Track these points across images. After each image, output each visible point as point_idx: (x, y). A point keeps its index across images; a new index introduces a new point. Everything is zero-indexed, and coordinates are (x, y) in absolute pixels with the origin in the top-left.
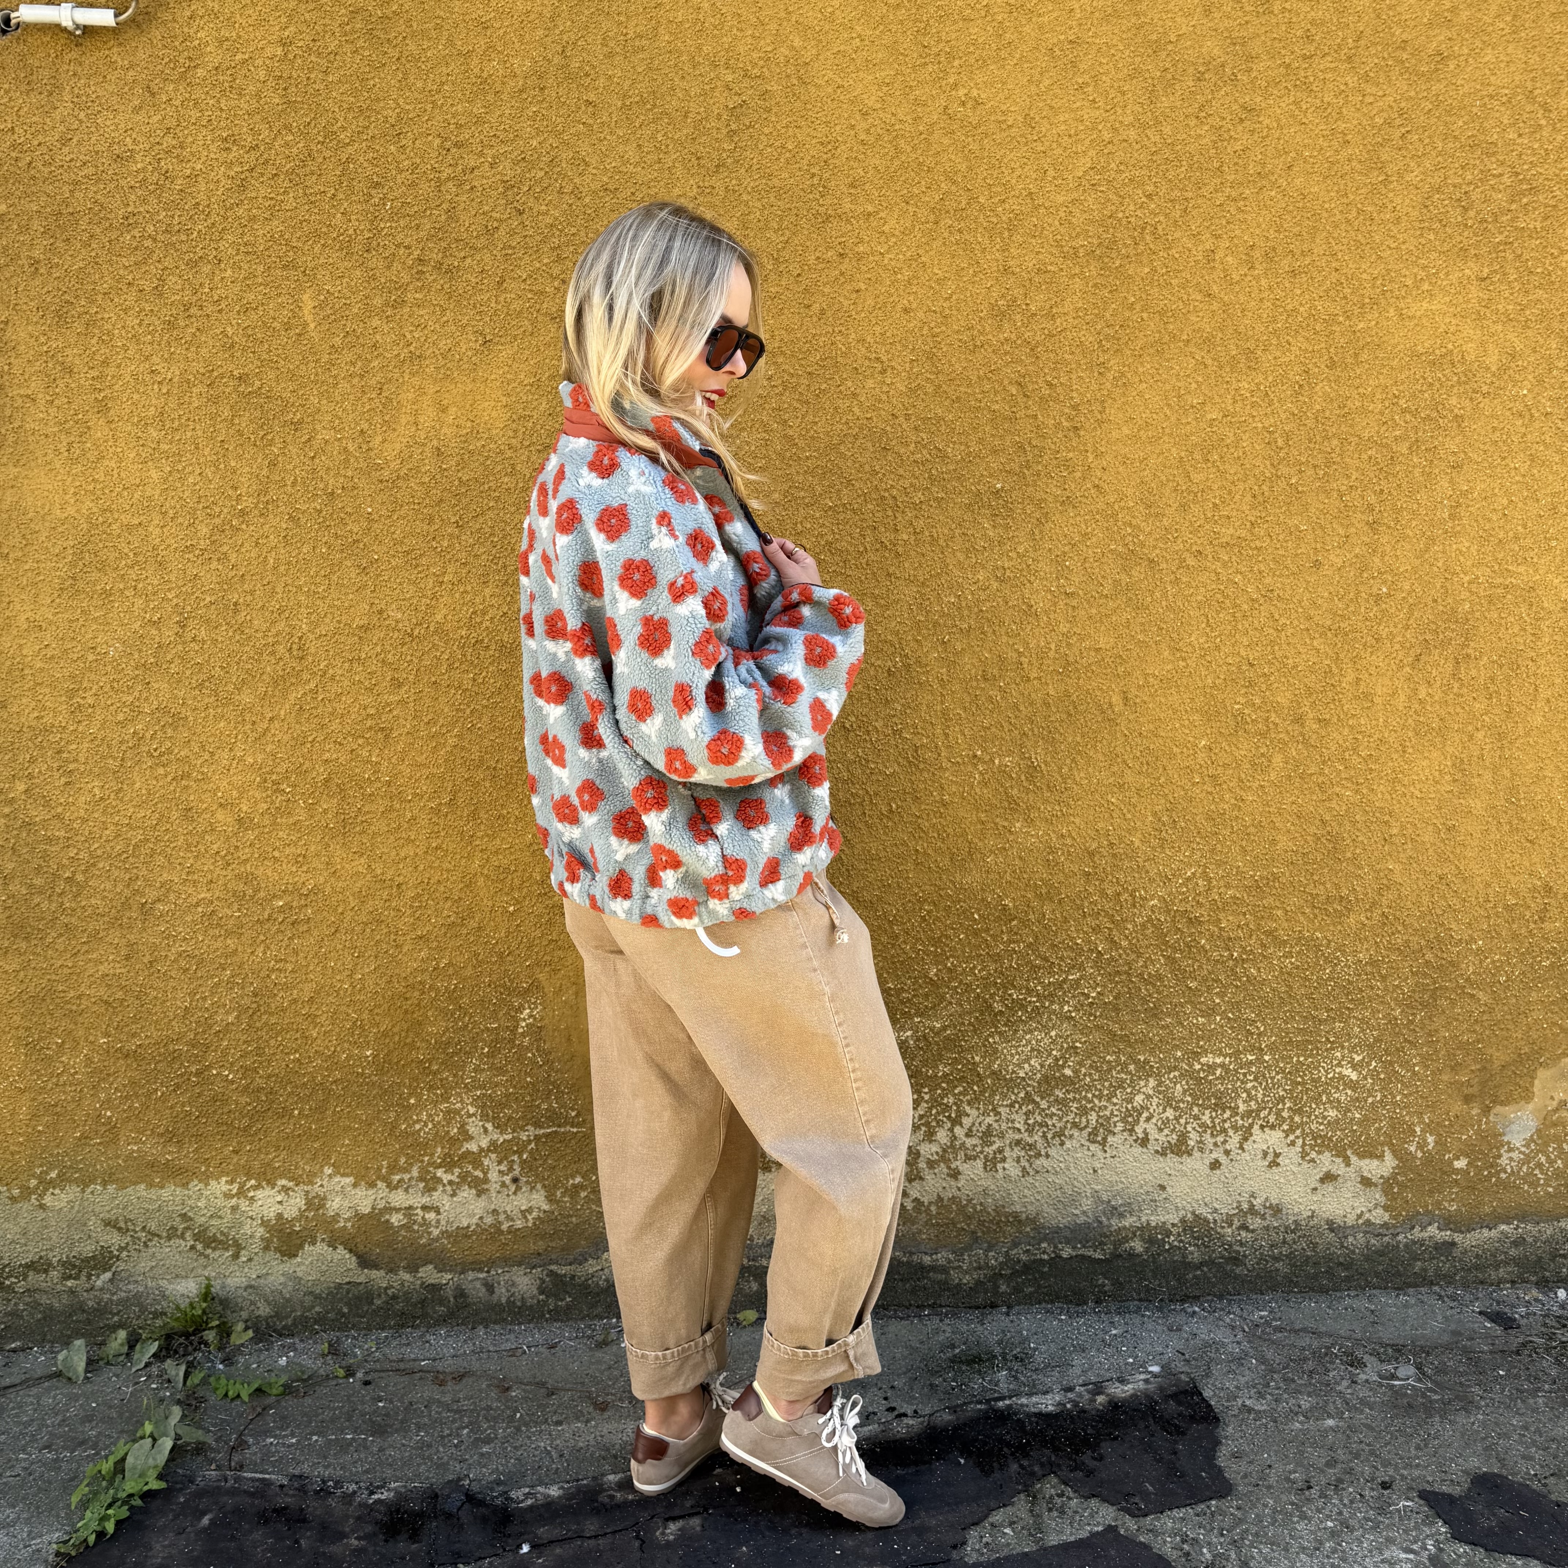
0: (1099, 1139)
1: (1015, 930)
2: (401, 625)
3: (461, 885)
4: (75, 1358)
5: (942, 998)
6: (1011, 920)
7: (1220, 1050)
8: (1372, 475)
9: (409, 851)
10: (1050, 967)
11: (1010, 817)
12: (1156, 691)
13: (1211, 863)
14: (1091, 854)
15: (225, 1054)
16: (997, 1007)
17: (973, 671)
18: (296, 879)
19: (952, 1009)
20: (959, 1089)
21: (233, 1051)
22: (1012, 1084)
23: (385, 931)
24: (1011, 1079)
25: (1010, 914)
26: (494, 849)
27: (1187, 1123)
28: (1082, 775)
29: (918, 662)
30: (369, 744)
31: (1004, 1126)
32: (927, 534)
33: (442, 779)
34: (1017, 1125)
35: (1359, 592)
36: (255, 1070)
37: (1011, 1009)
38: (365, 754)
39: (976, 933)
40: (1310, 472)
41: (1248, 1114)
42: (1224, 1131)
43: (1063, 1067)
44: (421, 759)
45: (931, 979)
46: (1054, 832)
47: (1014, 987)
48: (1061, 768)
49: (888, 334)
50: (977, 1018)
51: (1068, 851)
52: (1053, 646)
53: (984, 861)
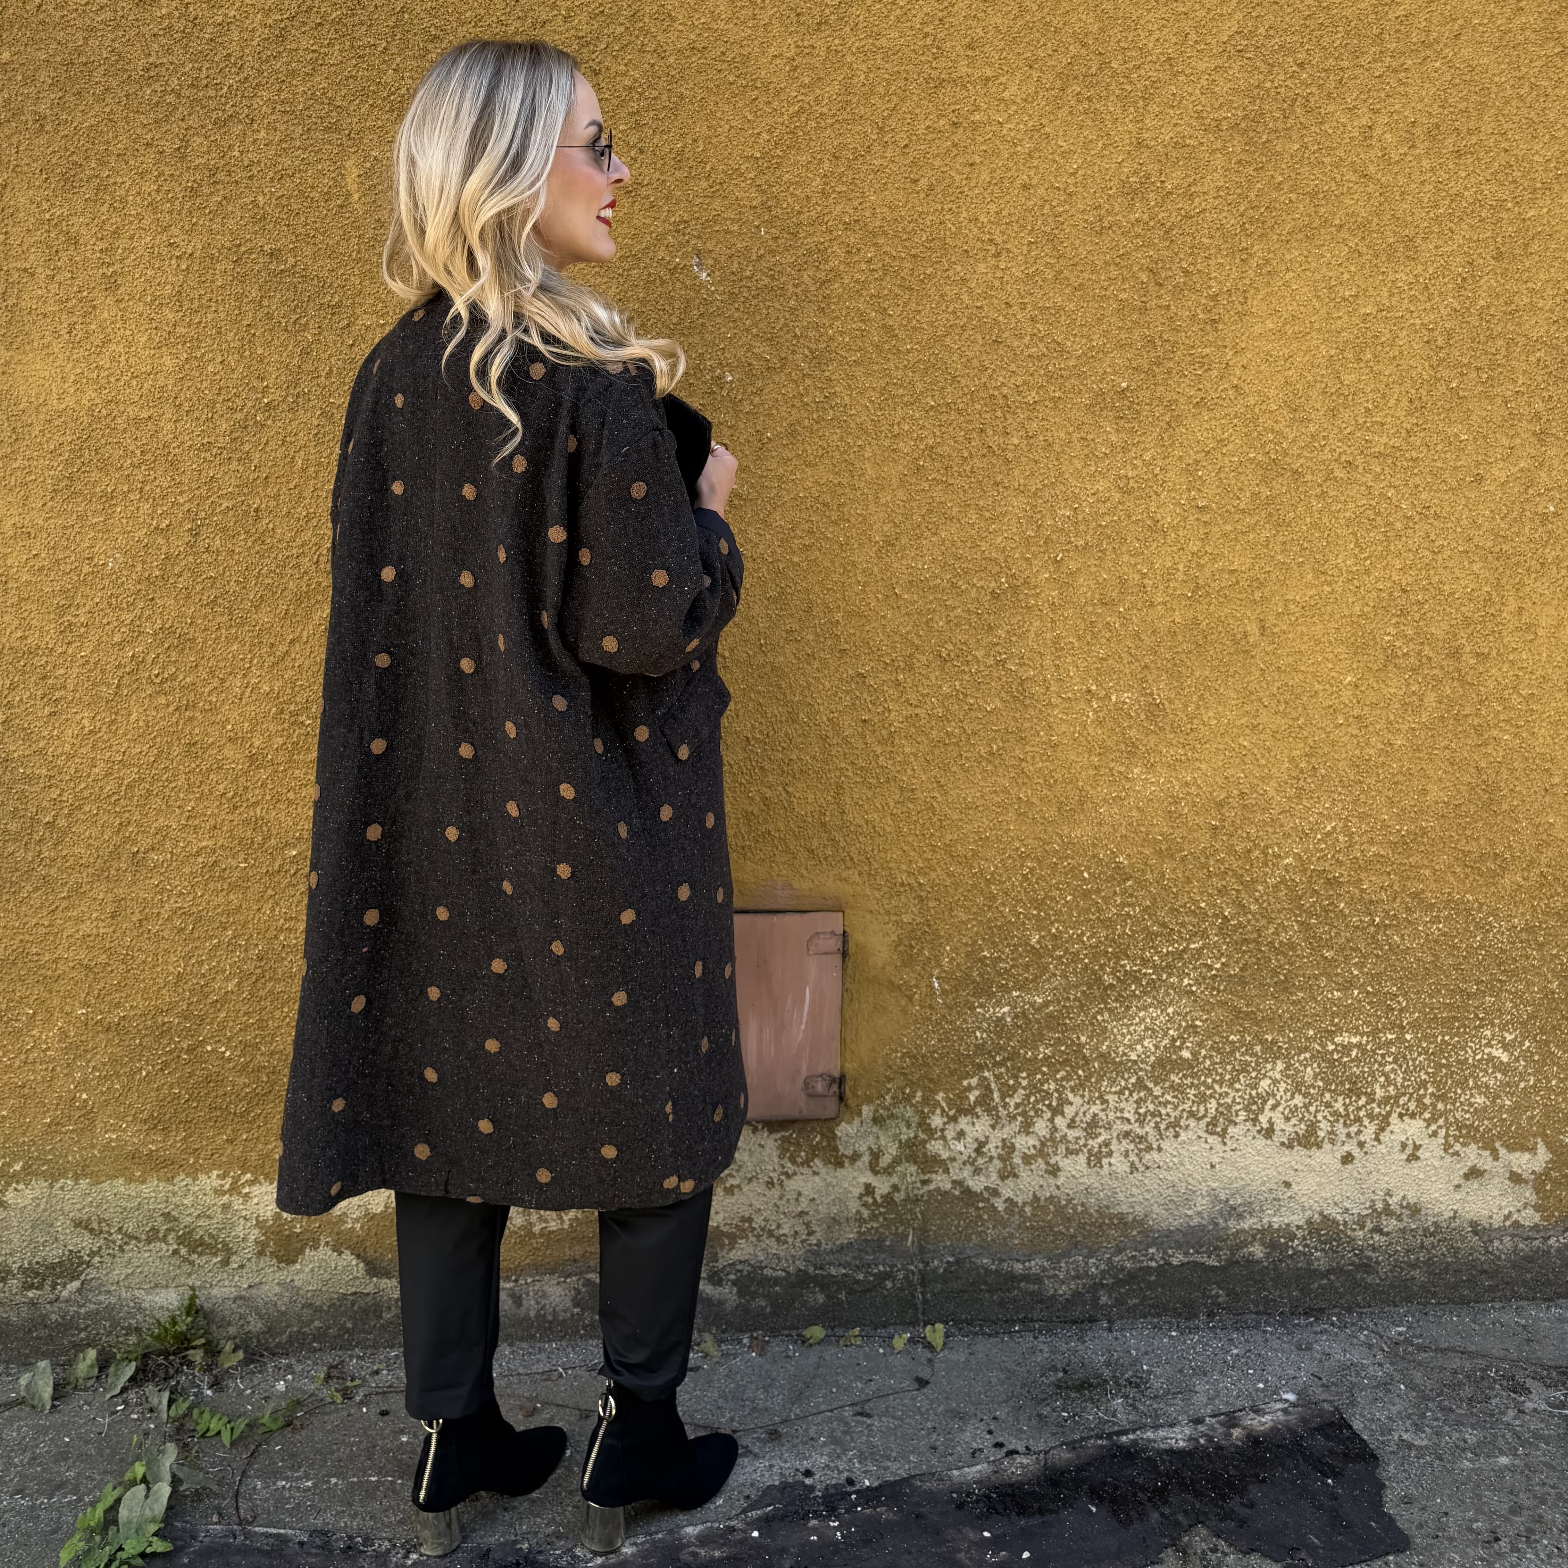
0: (1219, 1129)
1: (1130, 891)
4: (41, 1383)
5: (1045, 969)
6: (1125, 880)
7: (1357, 1028)
8: (1539, 379)
10: (1169, 934)
11: (1127, 762)
12: (1297, 619)
13: (1353, 815)
14: (1220, 805)
15: (222, 1027)
16: (1108, 979)
17: (1089, 594)
19: (1058, 981)
20: (1062, 1073)
21: (231, 1024)
22: (1122, 1067)
24: (1121, 1062)
25: (1125, 873)
27: (1317, 1111)
28: (1211, 714)
29: (1027, 583)
31: (1112, 1116)
32: (1041, 438)
34: (1126, 1115)
35: (1524, 510)
36: (256, 1046)
37: (1123, 982)
39: (1086, 895)
40: (1473, 375)
41: (1386, 1100)
42: (1358, 1120)
43: (1180, 1048)
45: (1033, 947)
46: (1177, 779)
47: (1128, 957)
48: (1186, 706)
49: (1004, 213)
50: (1084, 992)
51: (1193, 801)
52: (1181, 567)
53: (1096, 811)
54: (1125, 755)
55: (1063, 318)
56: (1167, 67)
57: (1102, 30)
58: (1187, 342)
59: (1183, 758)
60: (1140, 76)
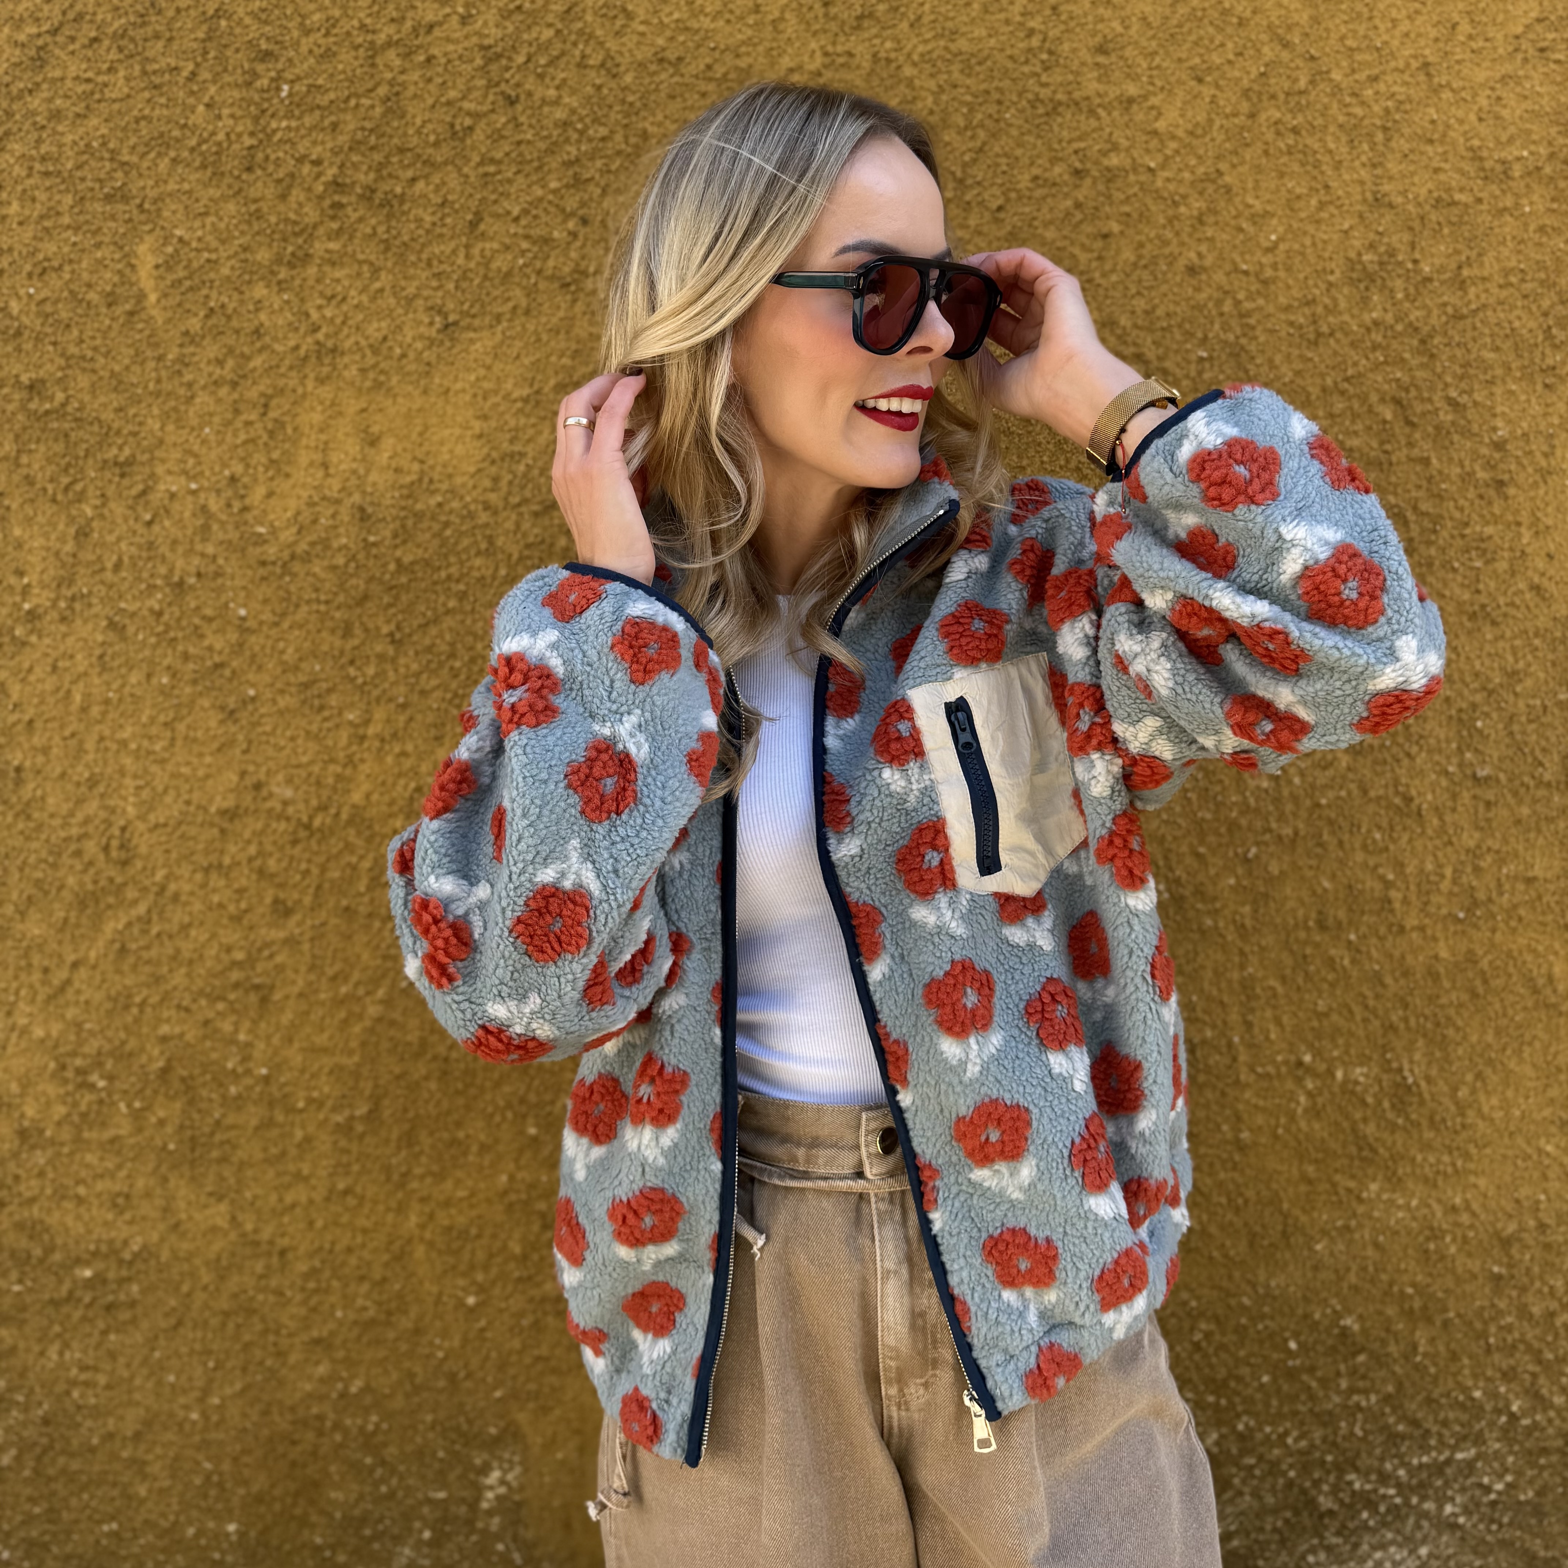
1: (1362, 1370)
2: (290, 810)
3: (386, 1257)
6: (1355, 1354)
9: (298, 1194)
10: (1423, 1437)
11: (1360, 1173)
14: (1507, 1242)
16: (1325, 1502)
17: (1301, 913)
18: (113, 1234)
23: (259, 1327)
25: (1354, 1344)
26: (441, 1198)
28: (1494, 1101)
29: (1199, 893)
30: (234, 1011)
33: (356, 1075)
36: (45, 1547)
37: (1350, 1506)
39: (1292, 1375)
44: (321, 1040)
46: (1439, 1201)
47: (1357, 1470)
48: (1455, 1089)
49: (1158, 312)
50: (1287, 1521)
51: (1464, 1237)
52: (1448, 872)
53: (1311, 1249)
54: (1357, 1163)
56: (1422, 78)
57: (1315, 20)
58: (1457, 515)
59: (1450, 1170)
60: (1377, 93)
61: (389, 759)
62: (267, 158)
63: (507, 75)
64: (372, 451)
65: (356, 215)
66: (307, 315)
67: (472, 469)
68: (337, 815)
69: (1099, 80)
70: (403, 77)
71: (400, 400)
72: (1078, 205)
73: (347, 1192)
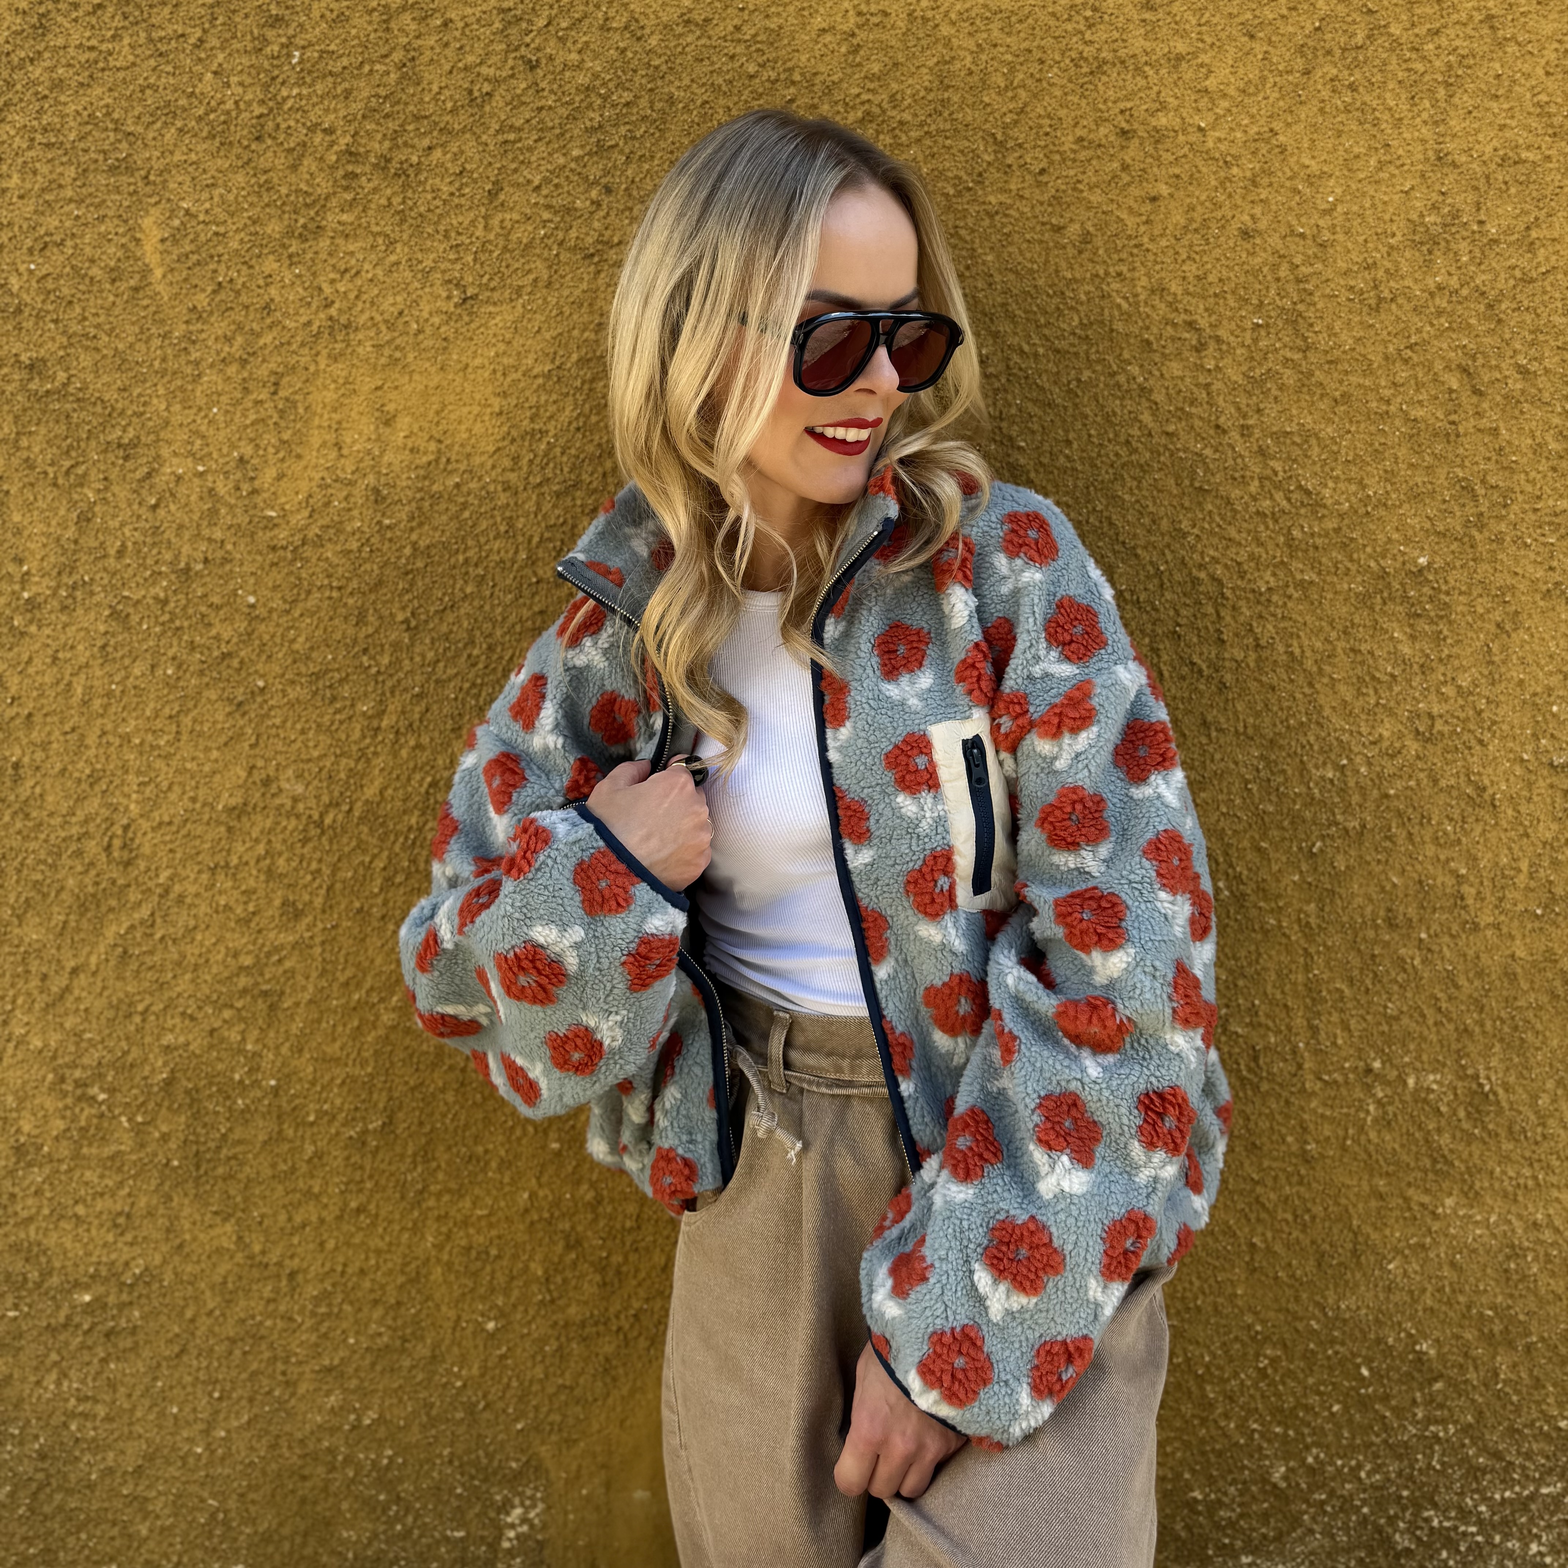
1: (1439, 1399)
2: (301, 806)
3: (401, 1279)
5: (1296, 1521)
6: (1431, 1381)
9: (310, 1212)
10: (1506, 1470)
11: (1435, 1187)
16: (1402, 1541)
17: (1369, 909)
18: (113, 1256)
23: (267, 1355)
25: (1431, 1370)
26: (459, 1217)
29: (1262, 890)
30: (242, 1019)
32: (1281, 648)
33: (370, 1087)
37: (1428, 1545)
38: (234, 1036)
39: (1364, 1404)
44: (333, 1049)
45: (1275, 1486)
46: (1520, 1217)
47: (1435, 1506)
48: (1535, 1097)
49: (1211, 278)
51: (1547, 1254)
52: (1524, 865)
53: (1382, 1268)
54: (1431, 1176)
55: (1316, 450)
56: (1486, 31)
58: (1529, 488)
59: (1530, 1183)
60: (1439, 47)
61: (404, 753)
62: (278, 126)
63: (528, 39)
64: (388, 431)
65: (371, 185)
66: (320, 289)
67: (491, 449)
68: (350, 810)
69: (1146, 36)
70: (420, 42)
71: (416, 377)
72: (1125, 167)
73: (359, 1211)
